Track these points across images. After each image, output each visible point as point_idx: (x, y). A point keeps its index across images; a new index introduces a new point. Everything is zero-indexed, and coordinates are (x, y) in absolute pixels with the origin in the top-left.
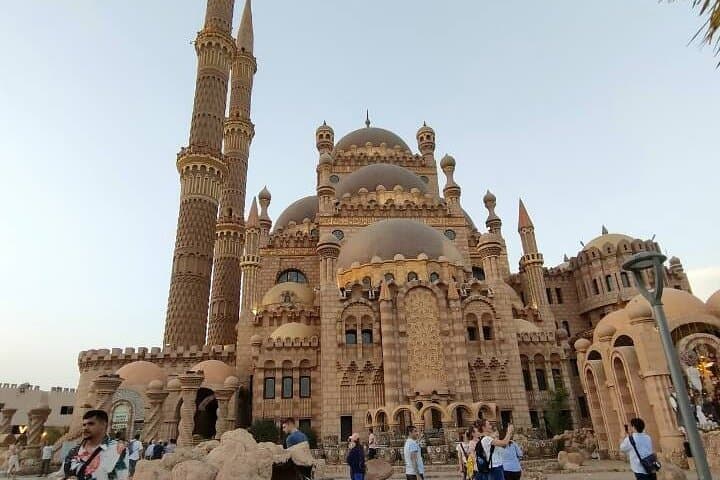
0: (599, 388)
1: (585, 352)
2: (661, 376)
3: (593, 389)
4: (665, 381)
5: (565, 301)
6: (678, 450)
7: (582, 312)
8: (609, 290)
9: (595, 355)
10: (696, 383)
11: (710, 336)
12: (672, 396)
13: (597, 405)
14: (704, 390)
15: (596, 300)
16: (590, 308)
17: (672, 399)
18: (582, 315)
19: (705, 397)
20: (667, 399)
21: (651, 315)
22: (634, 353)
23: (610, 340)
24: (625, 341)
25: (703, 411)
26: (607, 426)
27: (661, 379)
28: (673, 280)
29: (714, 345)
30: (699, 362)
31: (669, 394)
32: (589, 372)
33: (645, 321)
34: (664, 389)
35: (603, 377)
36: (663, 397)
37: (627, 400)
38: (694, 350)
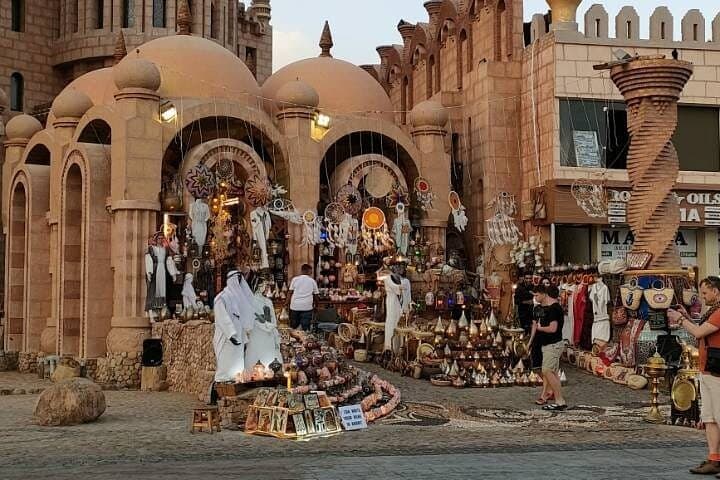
0: (31, 225)
1: (23, 146)
2: (142, 211)
3: (20, 228)
4: (146, 222)
5: (28, 28)
6: (132, 355)
7: (59, 60)
8: (125, 24)
9: (40, 156)
10: (198, 232)
11: (245, 147)
12: (151, 251)
13: (20, 261)
14: (207, 247)
15: (94, 42)
16: (76, 56)
17: (148, 259)
18: (56, 68)
19: (205, 257)
20: (141, 256)
21: (156, 87)
22: (108, 159)
23: (74, 126)
24: (98, 132)
25: (195, 284)
26: (27, 304)
27: (141, 219)
28: (248, 35)
29: (246, 166)
30: (215, 193)
31: (146, 246)
32: (20, 189)
33: (143, 98)
34: (140, 237)
35: (44, 204)
36: (135, 252)
37: (73, 254)
38: (213, 170)
